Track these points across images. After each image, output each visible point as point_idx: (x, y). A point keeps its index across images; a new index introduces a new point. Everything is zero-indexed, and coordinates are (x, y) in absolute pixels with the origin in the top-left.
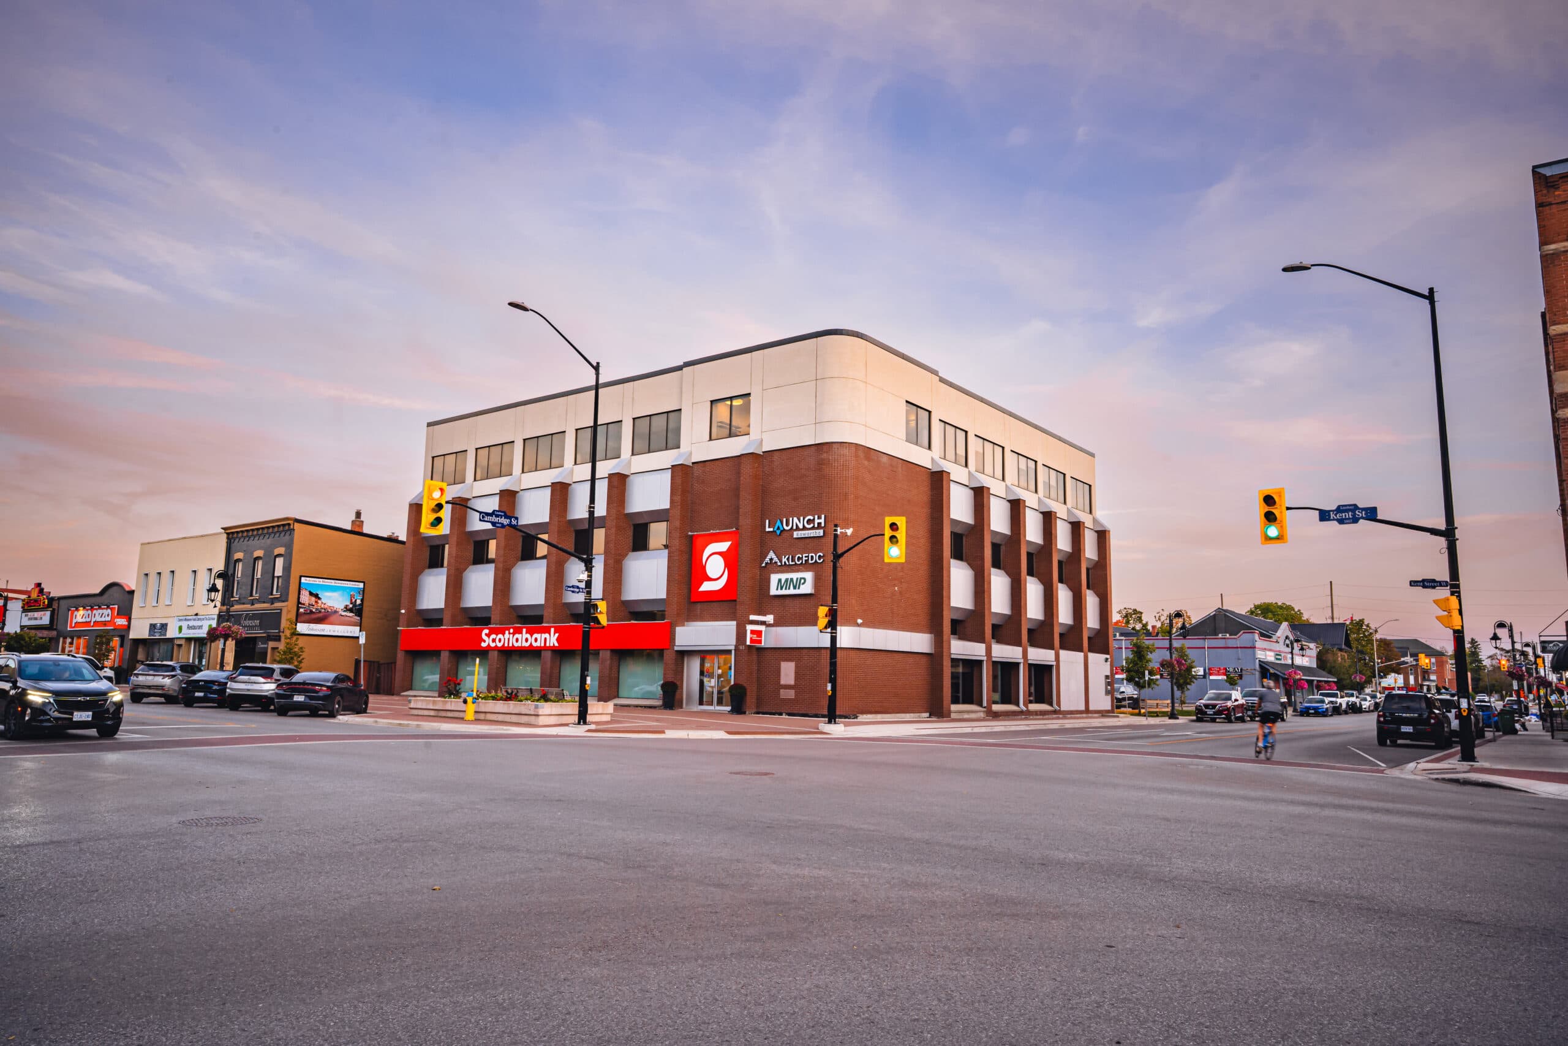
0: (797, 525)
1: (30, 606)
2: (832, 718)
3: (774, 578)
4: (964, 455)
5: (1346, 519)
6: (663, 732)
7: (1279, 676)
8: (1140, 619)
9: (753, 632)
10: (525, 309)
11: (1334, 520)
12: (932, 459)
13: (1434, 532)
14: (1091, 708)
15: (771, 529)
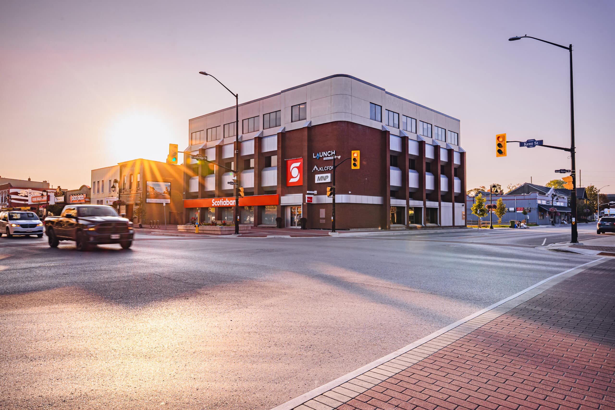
0: (325, 155)
1: (56, 195)
2: (334, 230)
3: (317, 176)
4: (398, 123)
5: (530, 145)
6: (266, 236)
7: (546, 210)
8: (500, 188)
9: (308, 198)
10: (206, 74)
11: (525, 146)
12: (382, 126)
13: (566, 150)
14: (456, 225)
15: (315, 157)
